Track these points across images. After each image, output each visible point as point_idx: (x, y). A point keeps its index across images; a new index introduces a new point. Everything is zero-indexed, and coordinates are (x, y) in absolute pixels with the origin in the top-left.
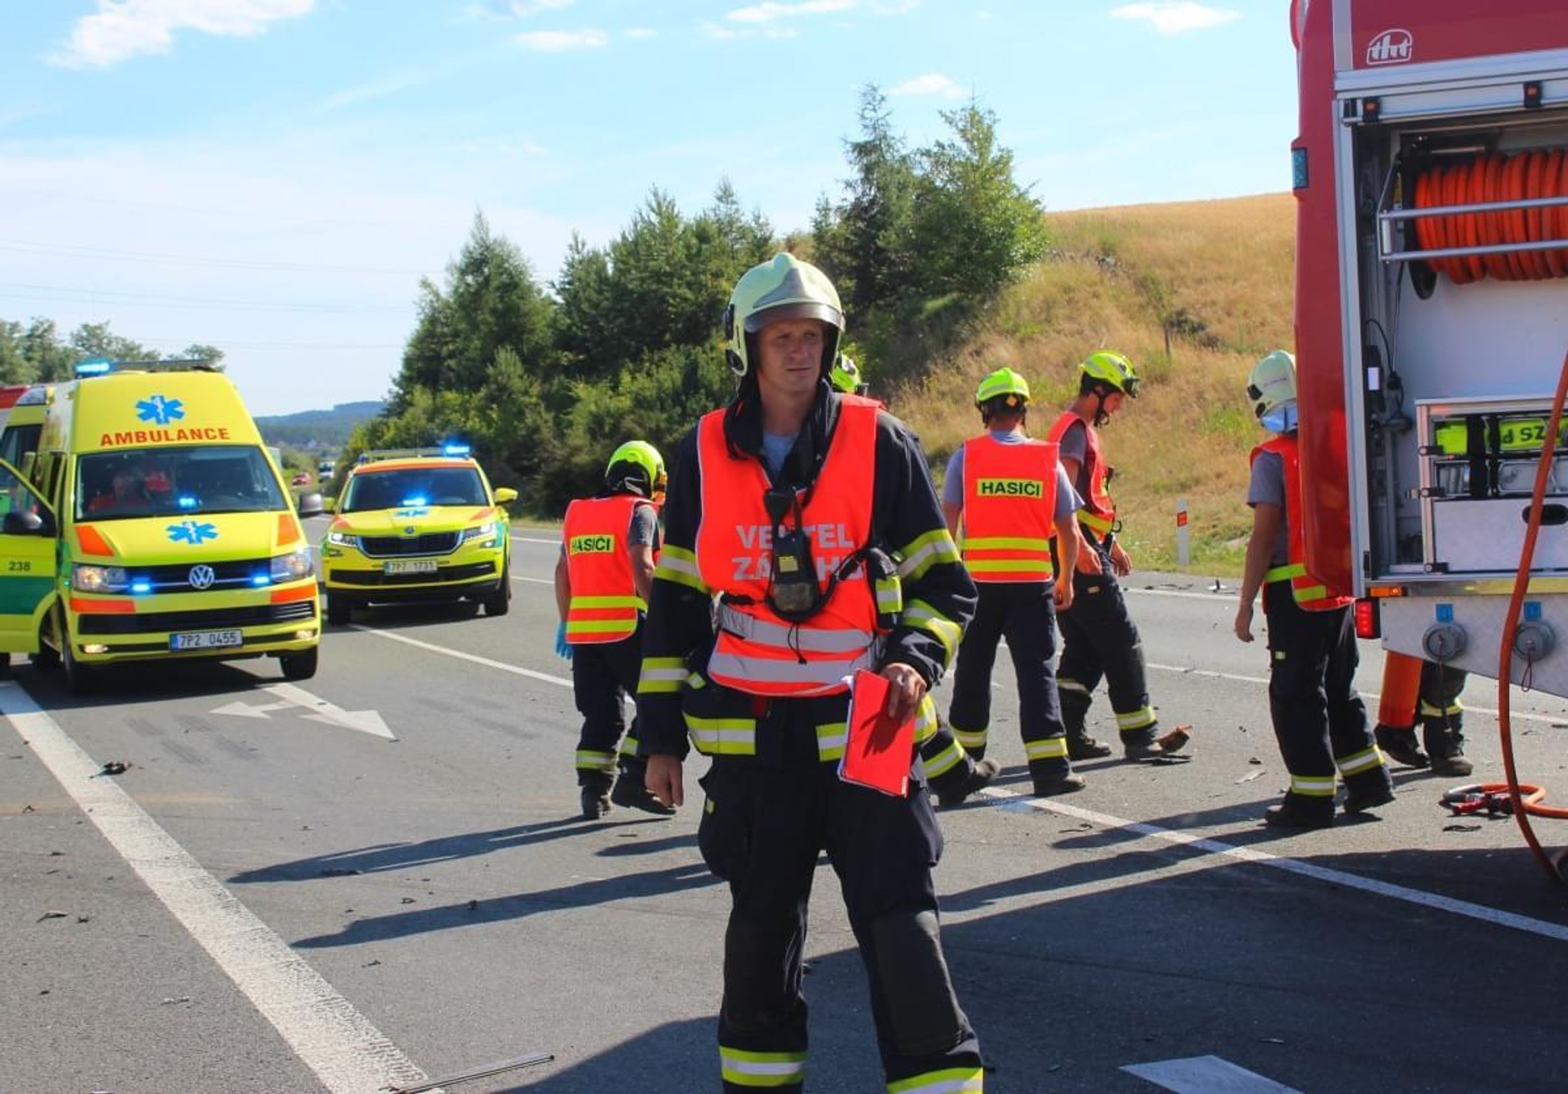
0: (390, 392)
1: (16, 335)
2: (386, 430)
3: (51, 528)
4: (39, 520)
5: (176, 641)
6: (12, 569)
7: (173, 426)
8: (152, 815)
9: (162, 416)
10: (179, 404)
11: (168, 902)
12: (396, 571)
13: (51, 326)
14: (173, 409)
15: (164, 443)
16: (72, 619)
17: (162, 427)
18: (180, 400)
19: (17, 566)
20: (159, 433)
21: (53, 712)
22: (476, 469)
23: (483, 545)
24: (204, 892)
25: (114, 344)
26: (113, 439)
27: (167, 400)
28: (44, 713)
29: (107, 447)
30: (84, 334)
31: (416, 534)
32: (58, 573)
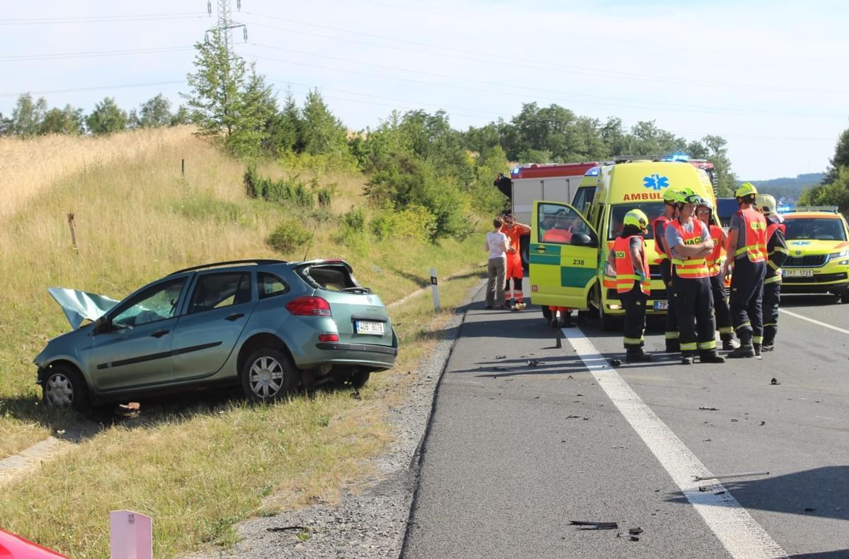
0: (828, 168)
1: (597, 127)
2: (820, 193)
3: (595, 243)
4: (589, 238)
5: (657, 305)
6: (574, 263)
7: (663, 191)
8: (629, 384)
9: (657, 186)
10: (666, 179)
11: (625, 415)
12: (789, 275)
13: (619, 124)
14: (663, 182)
15: (657, 200)
16: (604, 291)
17: (656, 192)
18: (667, 177)
19: (577, 262)
20: (654, 194)
21: (592, 338)
22: (841, 220)
23: (840, 263)
24: (643, 413)
25: (658, 133)
26: (630, 197)
27: (660, 177)
28: (586, 339)
29: (627, 201)
30: (640, 127)
31: (802, 255)
32: (598, 267)
